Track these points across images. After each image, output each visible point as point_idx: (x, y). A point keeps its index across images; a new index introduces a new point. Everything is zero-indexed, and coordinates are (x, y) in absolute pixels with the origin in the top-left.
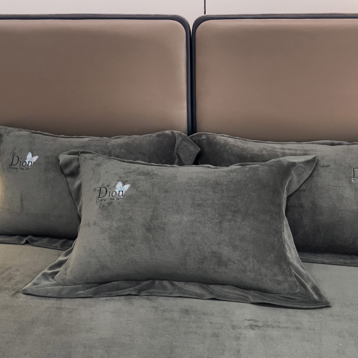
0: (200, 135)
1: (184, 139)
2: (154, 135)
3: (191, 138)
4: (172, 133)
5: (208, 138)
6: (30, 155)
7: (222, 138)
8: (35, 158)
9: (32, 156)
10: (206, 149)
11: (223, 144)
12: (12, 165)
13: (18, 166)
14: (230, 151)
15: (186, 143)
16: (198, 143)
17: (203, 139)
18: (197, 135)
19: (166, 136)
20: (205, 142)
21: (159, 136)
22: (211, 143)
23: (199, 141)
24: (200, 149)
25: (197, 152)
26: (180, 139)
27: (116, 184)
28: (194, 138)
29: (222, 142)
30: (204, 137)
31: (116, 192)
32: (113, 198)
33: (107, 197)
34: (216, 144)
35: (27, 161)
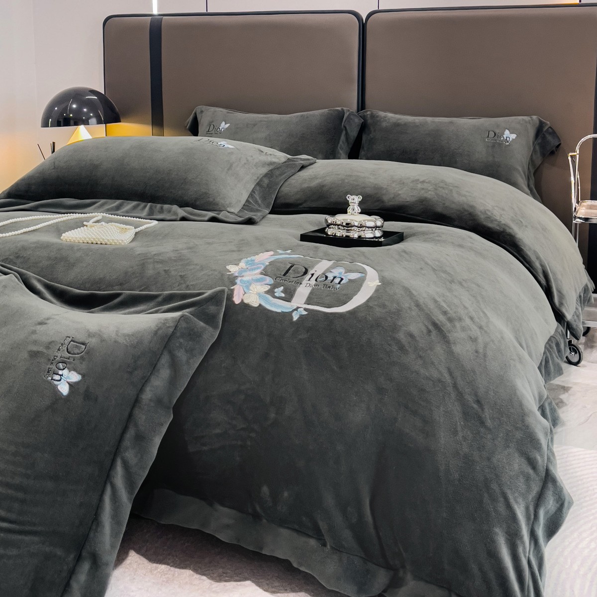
0: (366, 112)
1: (350, 114)
2: (327, 110)
3: (359, 114)
4: (342, 109)
5: (372, 113)
6: (224, 123)
8: (228, 125)
9: (225, 124)
10: (369, 121)
12: (208, 131)
13: (213, 132)
18: (364, 111)
19: (337, 110)
20: (369, 116)
22: (372, 116)
23: (364, 116)
24: (363, 120)
25: (361, 122)
26: (348, 113)
28: (361, 114)
30: (368, 113)
34: (377, 117)
35: (221, 128)
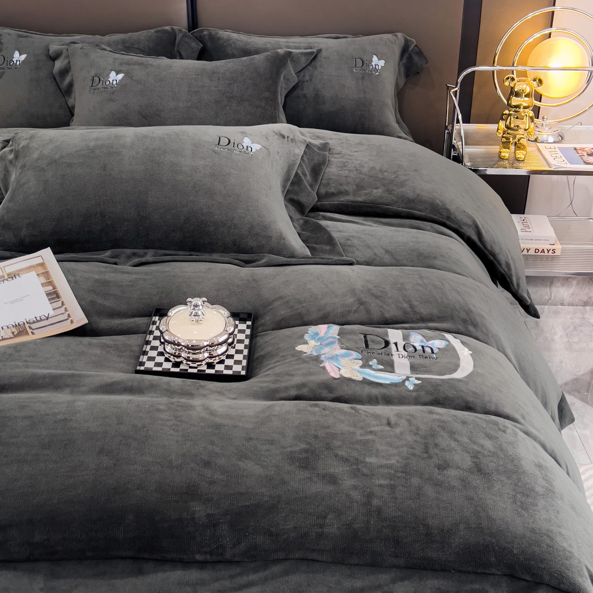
0: (202, 31)
1: (184, 35)
2: (153, 31)
3: (191, 34)
4: (172, 29)
5: (210, 34)
6: (17, 54)
7: (224, 34)
8: (23, 57)
9: (20, 55)
10: (209, 45)
11: (227, 39)
13: (4, 66)
14: (233, 45)
15: (187, 40)
16: (200, 39)
17: (205, 35)
18: (198, 31)
19: (166, 31)
20: (207, 37)
21: (157, 32)
22: (213, 38)
23: (201, 36)
24: (201, 45)
25: (200, 48)
26: (181, 35)
27: (110, 73)
28: (195, 34)
29: (225, 37)
30: (205, 33)
31: (109, 81)
32: (107, 87)
33: (100, 85)
34: (219, 39)
35: (14, 60)
